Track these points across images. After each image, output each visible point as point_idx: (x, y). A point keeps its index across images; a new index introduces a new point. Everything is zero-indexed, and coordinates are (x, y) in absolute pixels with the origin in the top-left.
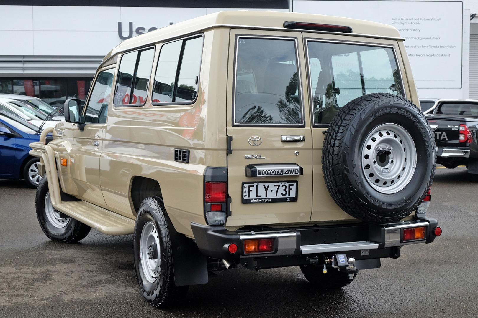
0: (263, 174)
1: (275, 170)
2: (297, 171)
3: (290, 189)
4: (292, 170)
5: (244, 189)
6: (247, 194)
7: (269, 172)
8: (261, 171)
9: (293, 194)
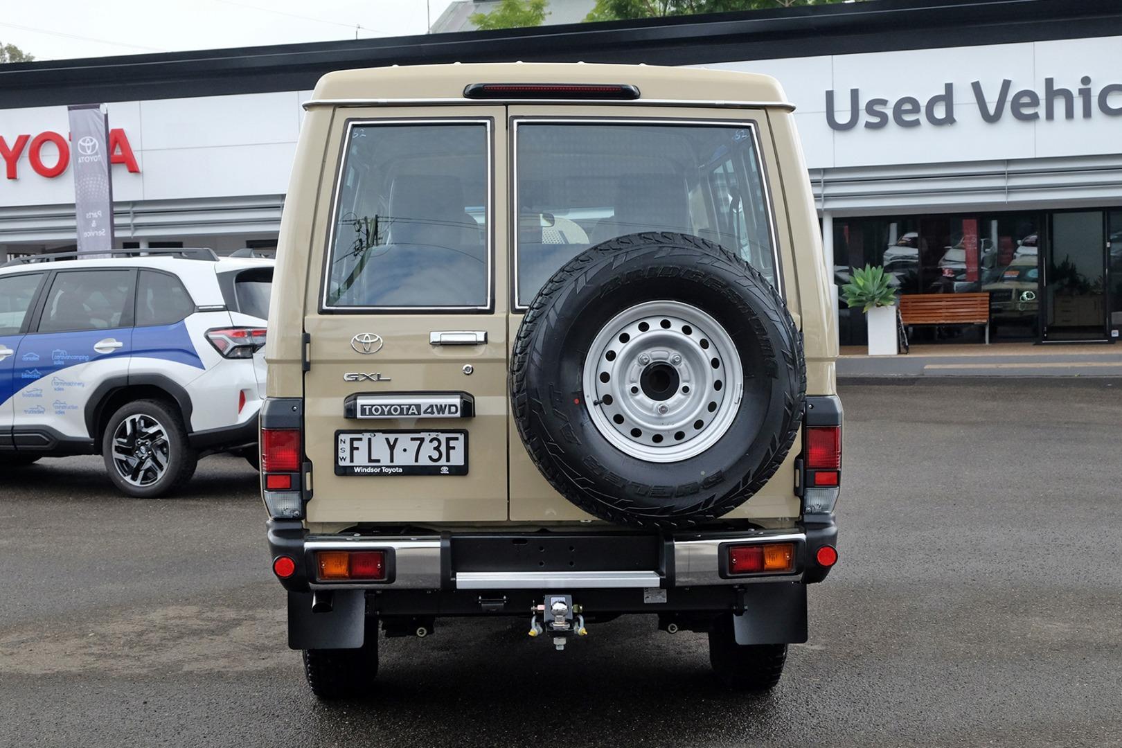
0: (371, 413)
1: (400, 406)
2: (453, 409)
3: (449, 448)
4: (441, 406)
5: (341, 446)
6: (347, 455)
7: (386, 410)
8: (367, 408)
9: (457, 459)
